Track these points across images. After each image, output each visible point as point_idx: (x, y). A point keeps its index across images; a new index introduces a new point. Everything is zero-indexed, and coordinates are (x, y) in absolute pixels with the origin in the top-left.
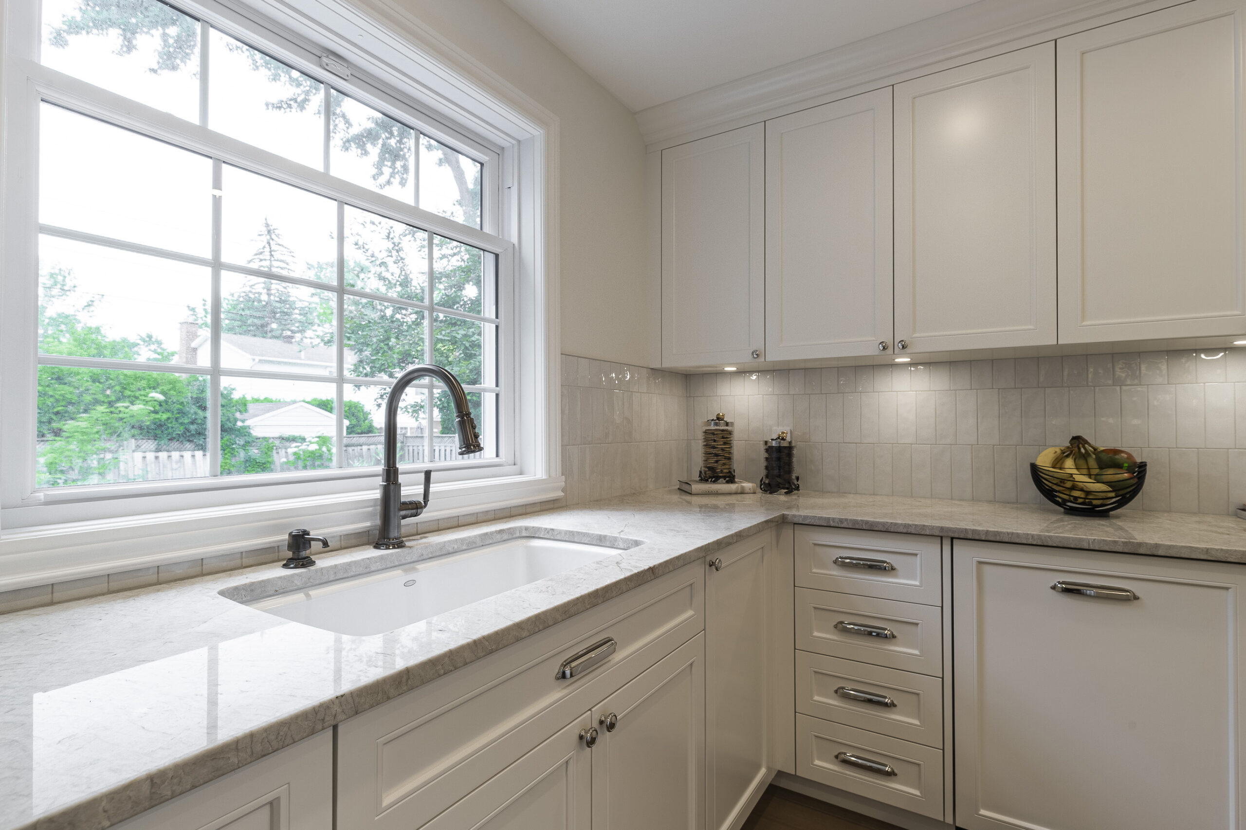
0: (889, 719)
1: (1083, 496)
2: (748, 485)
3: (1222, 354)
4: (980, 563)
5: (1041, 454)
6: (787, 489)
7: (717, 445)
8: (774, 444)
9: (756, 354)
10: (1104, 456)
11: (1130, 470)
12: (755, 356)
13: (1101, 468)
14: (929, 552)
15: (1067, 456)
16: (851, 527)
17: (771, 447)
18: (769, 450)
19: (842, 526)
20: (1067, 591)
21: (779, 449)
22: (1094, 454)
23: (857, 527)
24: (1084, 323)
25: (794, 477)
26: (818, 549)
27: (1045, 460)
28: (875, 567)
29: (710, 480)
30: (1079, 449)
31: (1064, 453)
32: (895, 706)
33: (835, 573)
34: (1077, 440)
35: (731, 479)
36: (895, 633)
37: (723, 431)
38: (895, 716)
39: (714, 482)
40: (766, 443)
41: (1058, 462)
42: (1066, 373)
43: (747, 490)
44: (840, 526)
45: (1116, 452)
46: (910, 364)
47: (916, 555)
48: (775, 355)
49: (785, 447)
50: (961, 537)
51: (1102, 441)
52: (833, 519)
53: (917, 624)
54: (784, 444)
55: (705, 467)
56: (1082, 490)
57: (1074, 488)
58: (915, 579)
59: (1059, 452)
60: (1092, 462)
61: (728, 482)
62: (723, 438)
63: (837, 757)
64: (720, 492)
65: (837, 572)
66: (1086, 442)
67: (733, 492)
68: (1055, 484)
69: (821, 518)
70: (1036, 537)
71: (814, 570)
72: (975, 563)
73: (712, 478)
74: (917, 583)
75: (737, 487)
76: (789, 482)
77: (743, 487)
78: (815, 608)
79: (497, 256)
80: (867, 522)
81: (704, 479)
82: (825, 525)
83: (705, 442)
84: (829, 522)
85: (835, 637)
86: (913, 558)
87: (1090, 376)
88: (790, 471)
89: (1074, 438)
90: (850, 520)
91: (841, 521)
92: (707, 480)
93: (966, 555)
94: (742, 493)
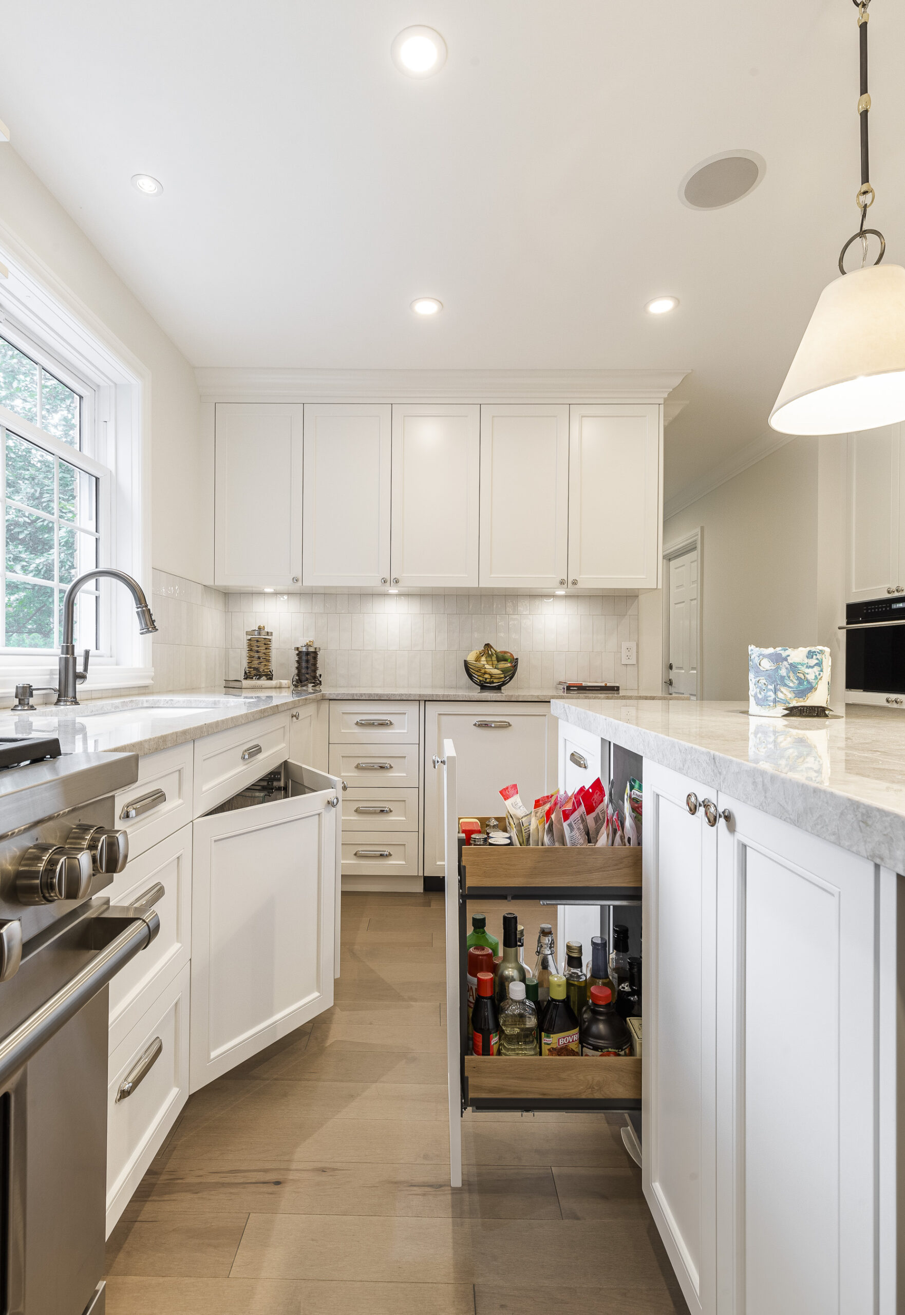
0: (390, 820)
1: (489, 677)
2: (285, 682)
3: (552, 599)
4: (439, 714)
5: (470, 654)
6: (314, 683)
7: (261, 650)
8: (304, 649)
9: (296, 580)
10: (500, 655)
11: (511, 662)
12: (295, 581)
13: (498, 662)
14: (412, 710)
15: (482, 656)
16: (367, 699)
17: (300, 652)
18: (300, 654)
19: (362, 698)
20: (480, 726)
21: (308, 653)
22: (495, 654)
23: (371, 699)
24: (492, 576)
25: (317, 675)
26: (346, 716)
27: (471, 658)
28: (383, 724)
29: (254, 678)
30: (488, 651)
31: (481, 654)
32: (391, 811)
33: (356, 731)
34: (488, 646)
35: (270, 677)
36: (392, 765)
37: (265, 639)
38: (392, 817)
39: (258, 679)
40: (298, 649)
41: (478, 659)
42: (483, 606)
43: (284, 685)
44: (361, 699)
45: (505, 652)
46: (397, 595)
47: (405, 714)
48: (310, 581)
49: (312, 652)
50: (430, 699)
51: (499, 647)
52: (356, 694)
53: (405, 757)
54: (311, 649)
55: (248, 668)
56: (489, 674)
57: (485, 673)
58: (404, 729)
59: (478, 653)
60: (494, 658)
61: (268, 679)
62: (265, 644)
63: (355, 854)
64: (263, 686)
65: (357, 730)
66: (492, 647)
67: (273, 687)
68: (477, 671)
69: (348, 694)
70: (467, 696)
71: (342, 731)
72: (437, 715)
73: (256, 676)
74: (405, 731)
75: (277, 683)
76: (315, 677)
77: (280, 683)
78: (343, 757)
79: (97, 479)
80: (377, 695)
81: (247, 676)
82: (351, 699)
83: (248, 648)
84: (353, 696)
85: (356, 775)
86: (403, 716)
87: (494, 606)
88: (315, 671)
89: (486, 645)
90: (367, 694)
91: (361, 695)
92: (252, 678)
93: (433, 710)
94: (280, 688)
